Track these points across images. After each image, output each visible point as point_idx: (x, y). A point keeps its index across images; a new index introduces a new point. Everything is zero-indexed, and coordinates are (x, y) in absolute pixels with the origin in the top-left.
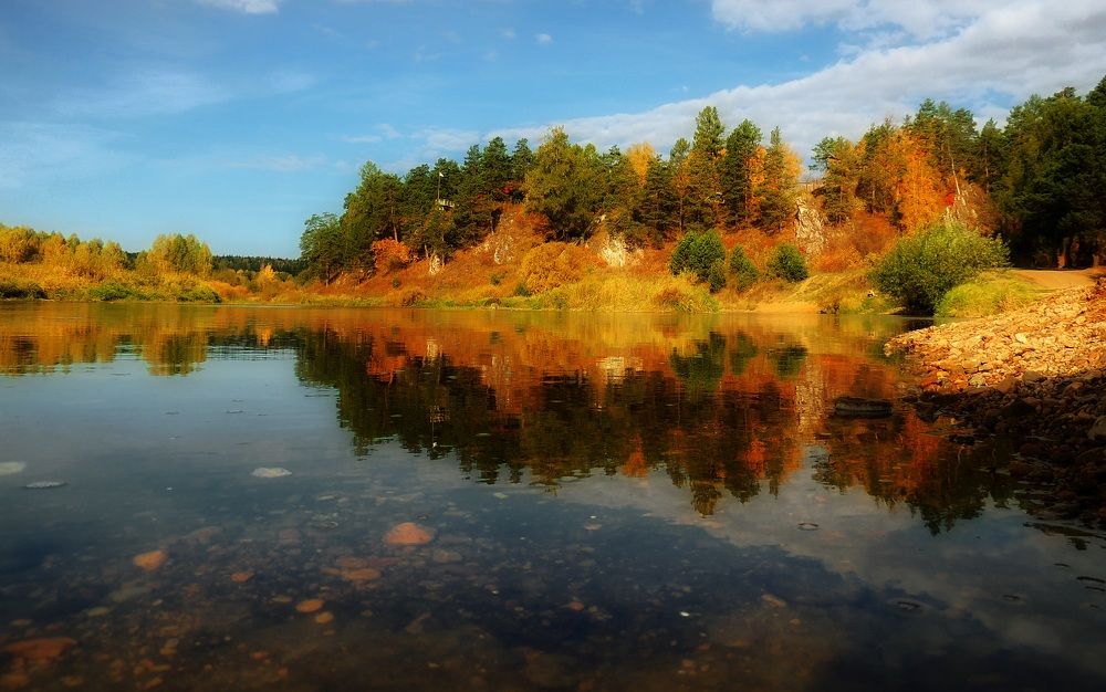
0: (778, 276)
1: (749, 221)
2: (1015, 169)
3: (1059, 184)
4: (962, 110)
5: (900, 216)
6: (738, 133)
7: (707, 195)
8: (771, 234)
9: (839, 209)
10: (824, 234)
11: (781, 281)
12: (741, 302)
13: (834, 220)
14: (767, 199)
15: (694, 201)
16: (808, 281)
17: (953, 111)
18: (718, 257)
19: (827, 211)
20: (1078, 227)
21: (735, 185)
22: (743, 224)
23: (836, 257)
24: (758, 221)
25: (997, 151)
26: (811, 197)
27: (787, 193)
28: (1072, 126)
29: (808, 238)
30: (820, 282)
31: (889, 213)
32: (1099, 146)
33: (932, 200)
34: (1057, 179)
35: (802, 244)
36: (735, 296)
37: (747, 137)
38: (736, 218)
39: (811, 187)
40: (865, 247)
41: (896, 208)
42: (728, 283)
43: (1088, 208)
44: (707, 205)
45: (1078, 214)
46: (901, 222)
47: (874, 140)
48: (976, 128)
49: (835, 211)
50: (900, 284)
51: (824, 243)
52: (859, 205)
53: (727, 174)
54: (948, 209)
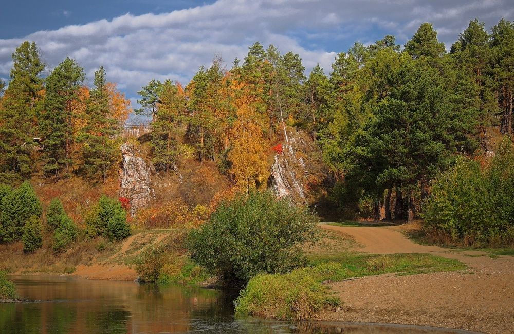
0: (99, 234)
1: (71, 169)
2: (341, 119)
3: (377, 139)
4: (291, 54)
5: (229, 164)
6: (59, 73)
7: (23, 141)
8: (94, 185)
9: (167, 158)
10: (151, 185)
11: (101, 240)
12: (58, 264)
13: (161, 169)
14: (91, 146)
15: (9, 148)
16: (130, 240)
17: (282, 55)
18: (34, 213)
19: (155, 159)
20: (395, 182)
21: (56, 130)
22: (64, 174)
23: (162, 209)
24: (81, 170)
25: (323, 98)
26: (136, 144)
27: (112, 140)
28: (389, 81)
29: (133, 190)
30: (144, 240)
31: (218, 161)
32: (413, 103)
33: (260, 148)
34: (375, 134)
35: (126, 196)
36: (52, 257)
37: (69, 78)
38: (56, 166)
39: (138, 133)
40: (194, 198)
41: (226, 156)
42: (44, 243)
43: (404, 164)
44: (24, 152)
45: (395, 170)
46: (230, 171)
47: (203, 84)
48: (304, 73)
49: (164, 160)
50: (215, 257)
51: (151, 194)
52: (188, 151)
53: (47, 117)
54: (276, 158)
